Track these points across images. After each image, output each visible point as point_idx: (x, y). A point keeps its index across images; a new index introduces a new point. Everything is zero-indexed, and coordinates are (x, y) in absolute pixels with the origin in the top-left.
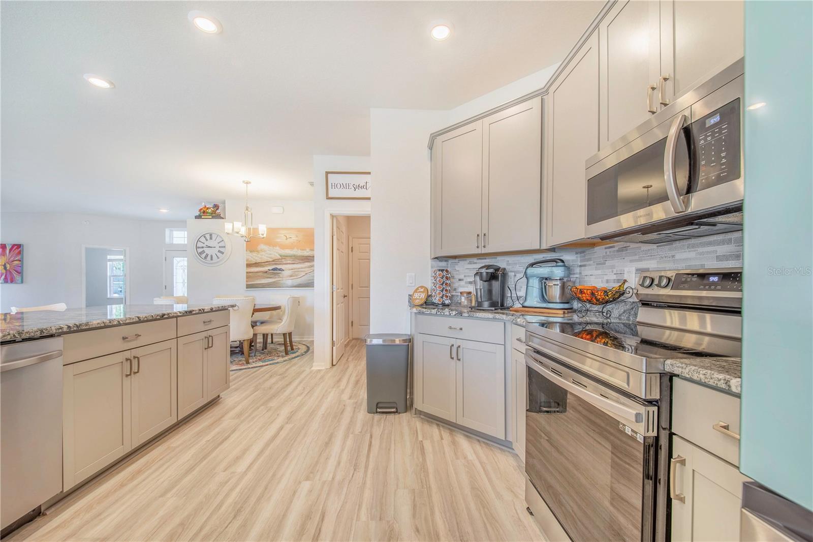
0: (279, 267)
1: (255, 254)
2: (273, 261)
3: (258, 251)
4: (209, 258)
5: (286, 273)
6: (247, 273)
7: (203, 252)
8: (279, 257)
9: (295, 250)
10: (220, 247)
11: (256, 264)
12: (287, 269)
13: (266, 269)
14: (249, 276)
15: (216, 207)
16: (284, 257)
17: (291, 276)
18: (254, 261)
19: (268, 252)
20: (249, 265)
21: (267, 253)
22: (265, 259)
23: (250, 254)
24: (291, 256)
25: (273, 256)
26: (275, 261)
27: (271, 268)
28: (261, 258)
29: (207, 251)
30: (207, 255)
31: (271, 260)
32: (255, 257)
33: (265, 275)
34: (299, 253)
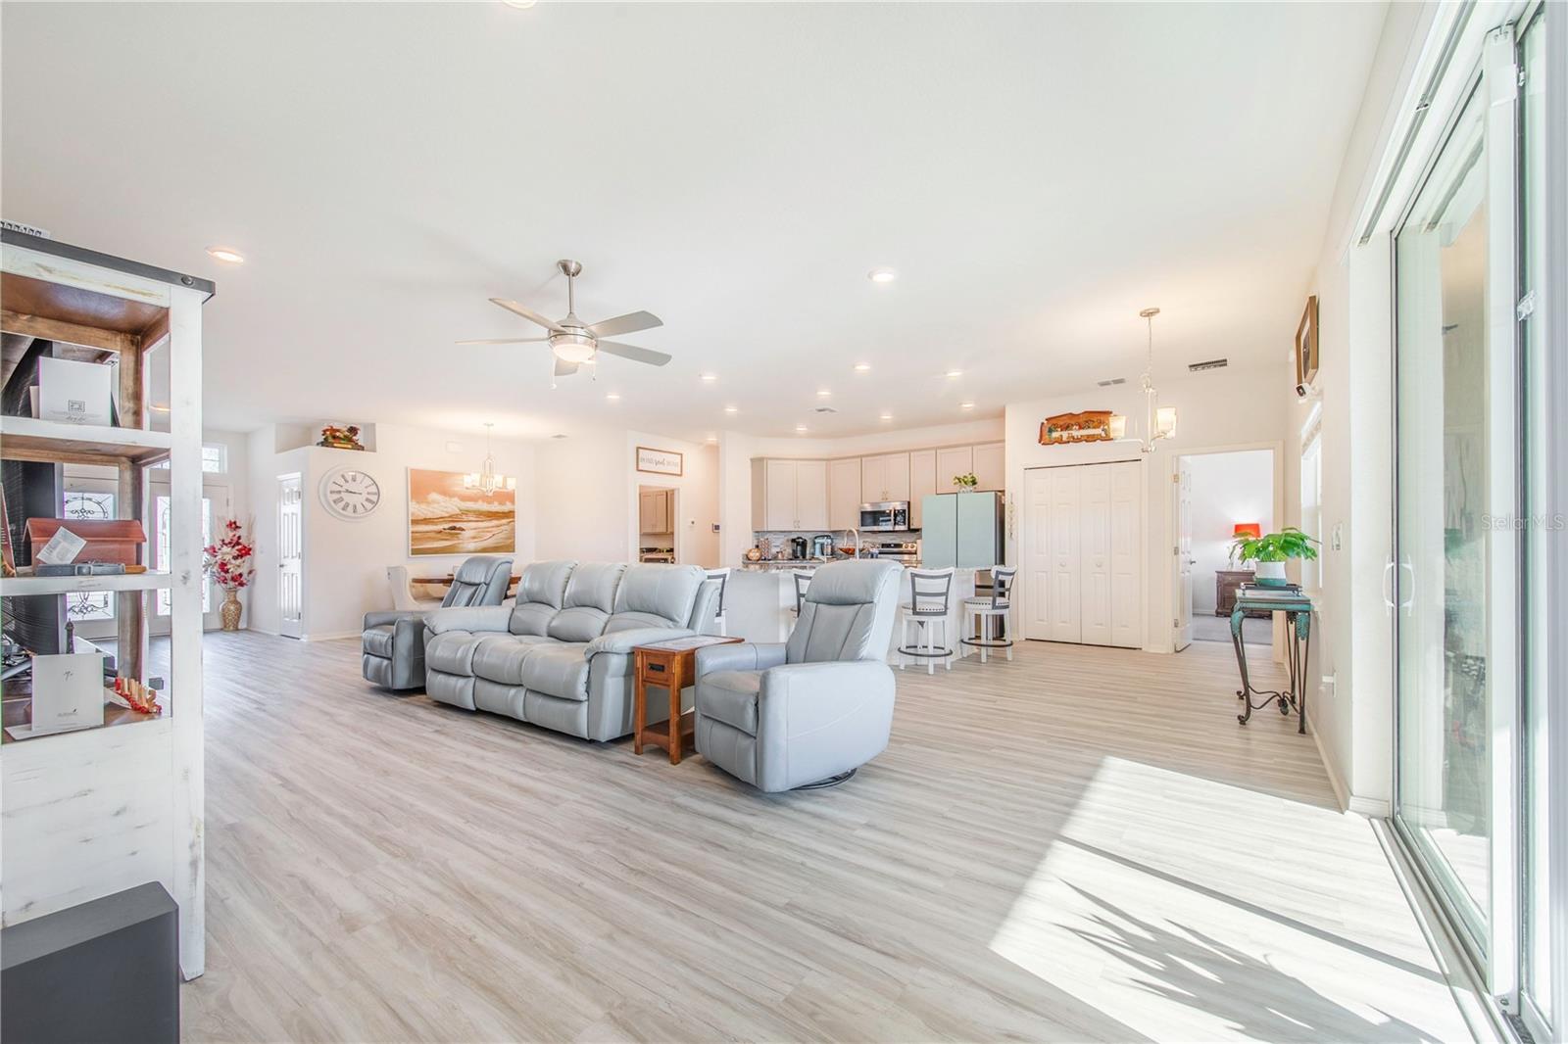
0: (458, 525)
1: (423, 506)
2: (450, 517)
3: (428, 503)
4: (350, 509)
5: (467, 534)
6: (413, 532)
7: (341, 499)
8: (458, 512)
9: (480, 502)
10: (368, 493)
11: (426, 521)
12: (470, 528)
13: (440, 527)
14: (416, 538)
15: (353, 430)
16: (465, 512)
17: (474, 538)
18: (422, 517)
19: (443, 504)
20: (415, 522)
21: (440, 506)
22: (439, 513)
23: (417, 506)
24: (474, 512)
25: (449, 510)
26: (453, 518)
27: (447, 526)
28: (433, 512)
29: (347, 498)
30: (347, 505)
31: (447, 515)
32: (423, 511)
33: (439, 535)
34: (485, 507)
